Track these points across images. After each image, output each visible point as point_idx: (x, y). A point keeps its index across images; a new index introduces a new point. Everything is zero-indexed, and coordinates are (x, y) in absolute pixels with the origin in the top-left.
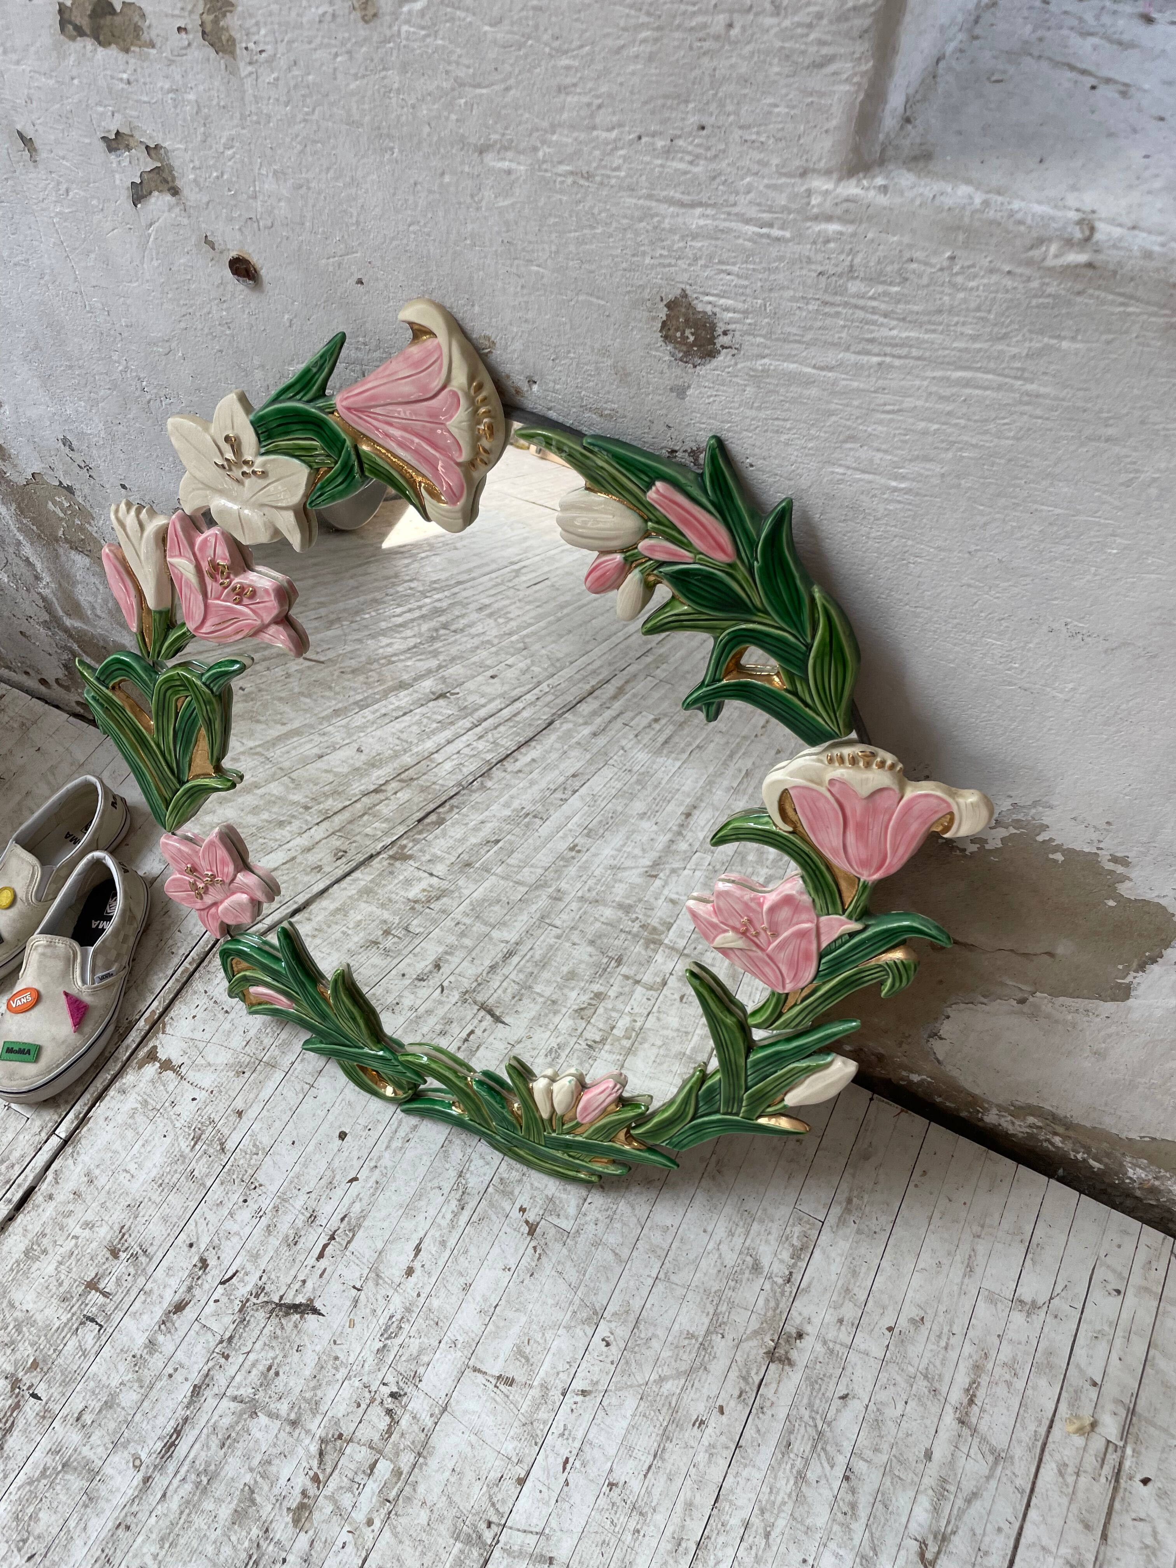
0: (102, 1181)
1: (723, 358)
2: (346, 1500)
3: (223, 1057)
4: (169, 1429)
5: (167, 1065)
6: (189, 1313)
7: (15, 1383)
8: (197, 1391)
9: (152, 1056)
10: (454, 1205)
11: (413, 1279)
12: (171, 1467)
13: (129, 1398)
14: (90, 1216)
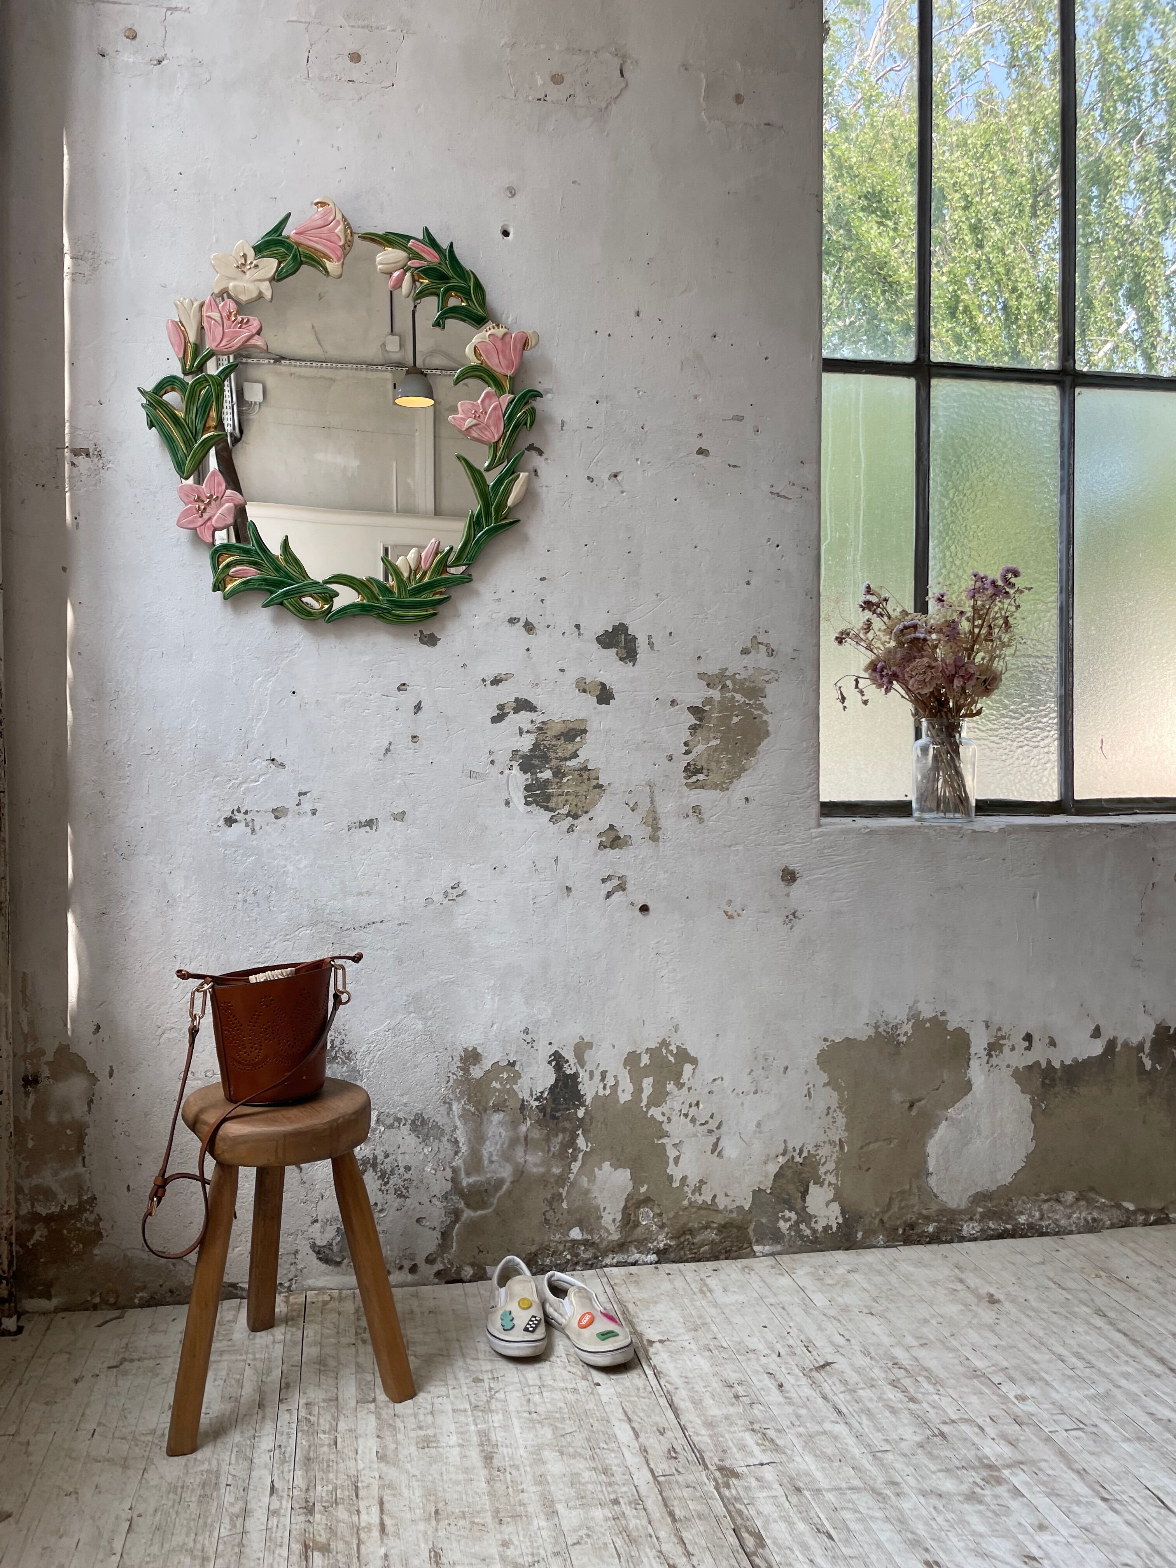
0: (691, 1375)
1: (798, 880)
2: (922, 1390)
3: (682, 1331)
4: (832, 1410)
5: (661, 1341)
6: (787, 1386)
7: (753, 1430)
8: (825, 1398)
9: (651, 1343)
10: (835, 1322)
11: (853, 1341)
12: (848, 1415)
13: (803, 1412)
14: (702, 1384)
